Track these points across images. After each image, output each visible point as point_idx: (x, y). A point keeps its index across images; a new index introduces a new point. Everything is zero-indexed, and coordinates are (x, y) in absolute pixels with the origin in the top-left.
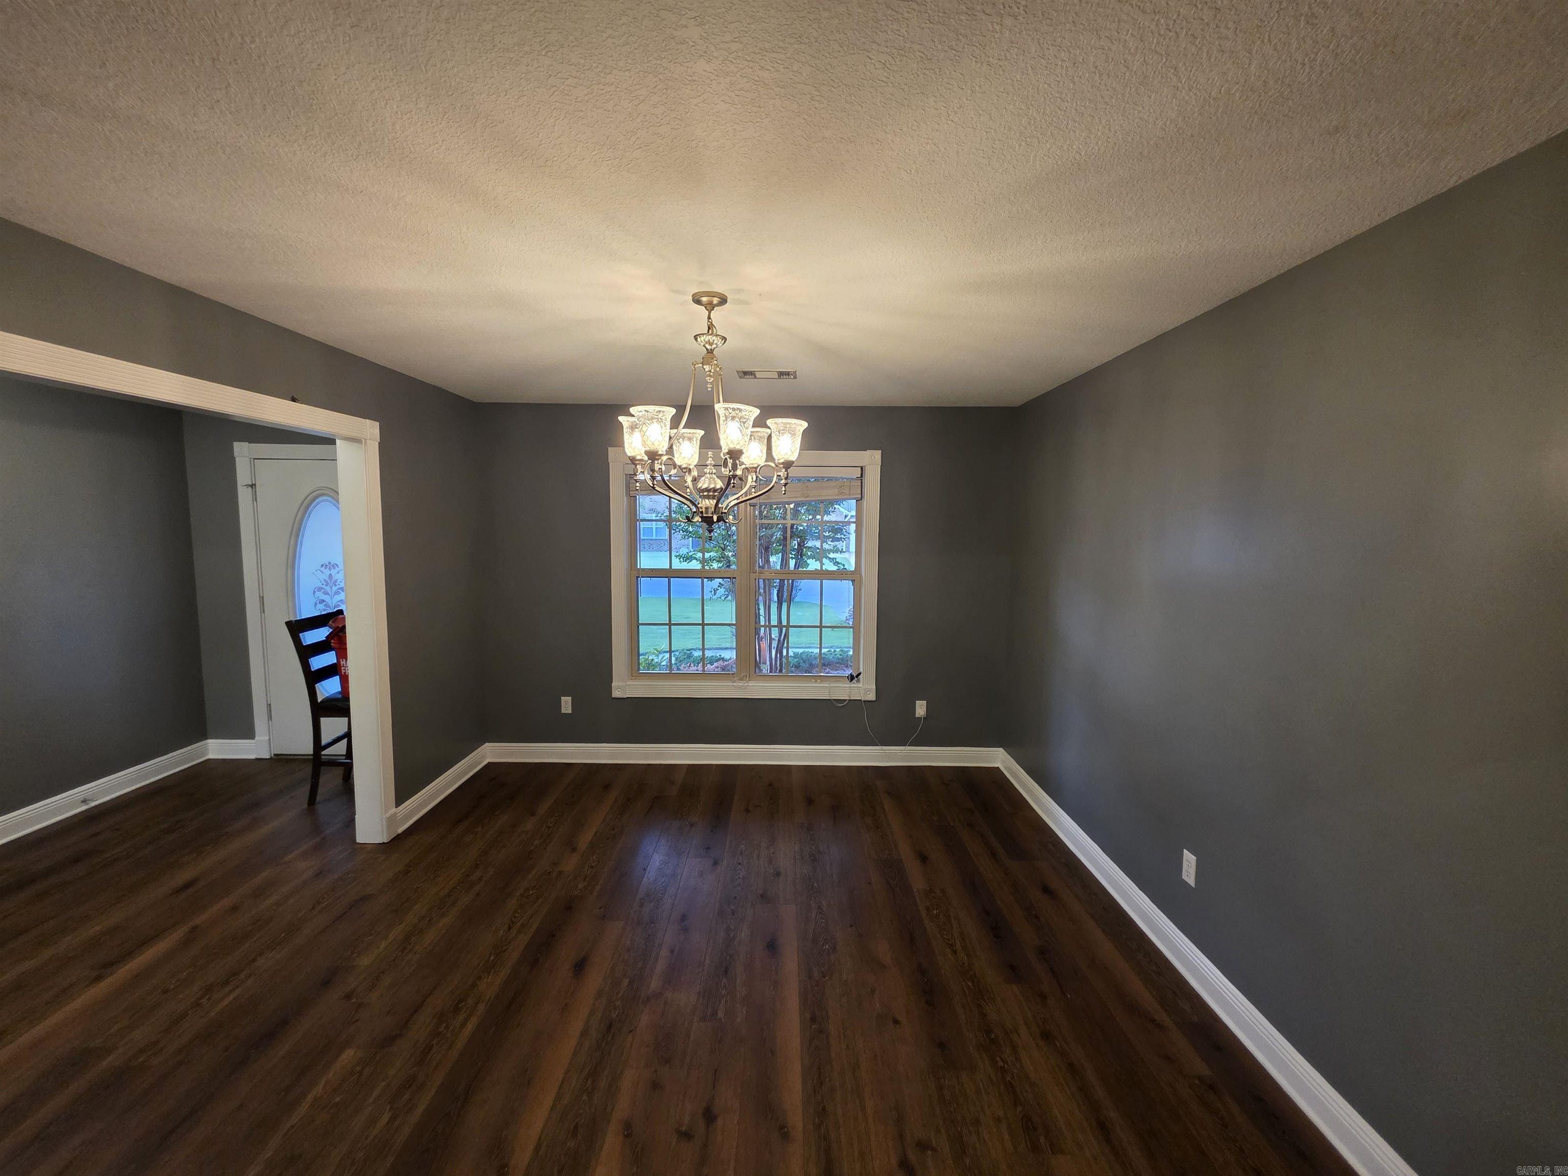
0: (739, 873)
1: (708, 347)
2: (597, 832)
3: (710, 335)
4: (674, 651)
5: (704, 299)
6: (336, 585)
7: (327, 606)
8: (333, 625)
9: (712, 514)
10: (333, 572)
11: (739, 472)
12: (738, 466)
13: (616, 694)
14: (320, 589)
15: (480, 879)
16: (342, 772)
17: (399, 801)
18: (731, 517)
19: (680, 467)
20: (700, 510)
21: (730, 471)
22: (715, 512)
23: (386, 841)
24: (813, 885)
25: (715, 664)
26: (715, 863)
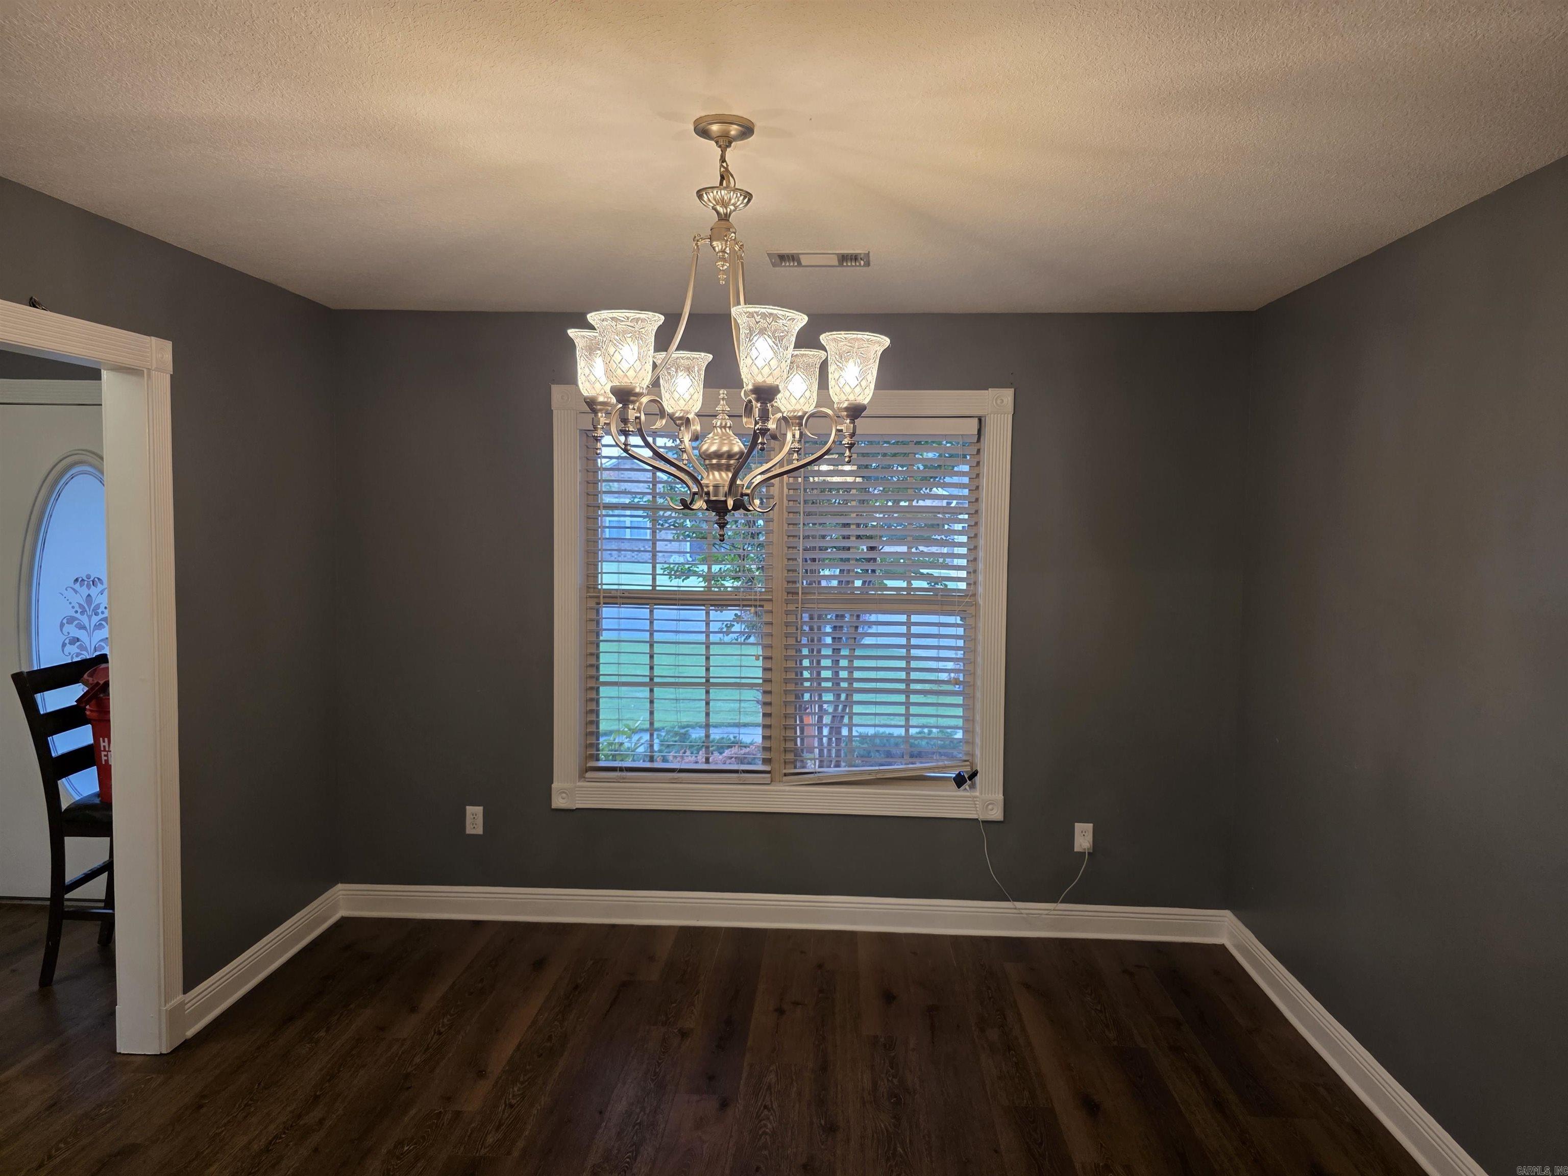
0: (765, 1126)
1: (721, 210)
2: (520, 1044)
3: (725, 188)
4: (658, 730)
5: (715, 128)
6: (97, 614)
7: (83, 648)
8: (90, 679)
9: (726, 497)
10: (94, 591)
11: (772, 425)
12: (771, 416)
13: (559, 802)
14: (71, 620)
15: (321, 1122)
16: (98, 929)
17: (190, 982)
18: (757, 502)
19: (671, 417)
20: (705, 490)
21: (756, 423)
22: (729, 493)
23: (164, 1052)
24: (895, 1149)
25: (727, 753)
26: (724, 1105)
